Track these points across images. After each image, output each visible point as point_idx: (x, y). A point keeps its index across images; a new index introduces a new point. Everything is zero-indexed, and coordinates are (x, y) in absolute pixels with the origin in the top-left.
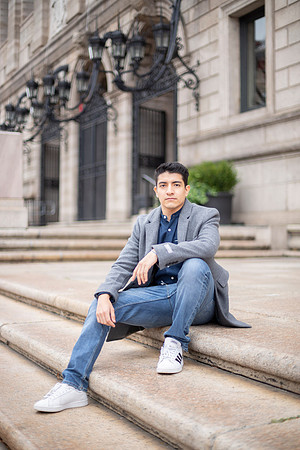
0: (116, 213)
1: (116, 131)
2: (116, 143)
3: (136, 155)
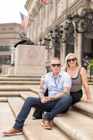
2: (77, 49)
3: (83, 53)
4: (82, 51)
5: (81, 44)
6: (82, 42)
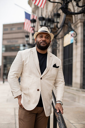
0: (76, 83)
1: (76, 42)
2: (77, 48)
4: (84, 52)
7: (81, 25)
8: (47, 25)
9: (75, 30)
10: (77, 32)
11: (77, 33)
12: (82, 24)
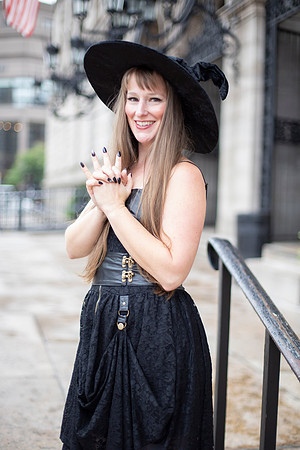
3: (270, 121)
4: (266, 112)
5: (261, 68)
6: (267, 53)
7: (257, 15)
8: (132, 9)
9: (235, 32)
10: (239, 37)
11: (242, 42)
12: (262, 9)
